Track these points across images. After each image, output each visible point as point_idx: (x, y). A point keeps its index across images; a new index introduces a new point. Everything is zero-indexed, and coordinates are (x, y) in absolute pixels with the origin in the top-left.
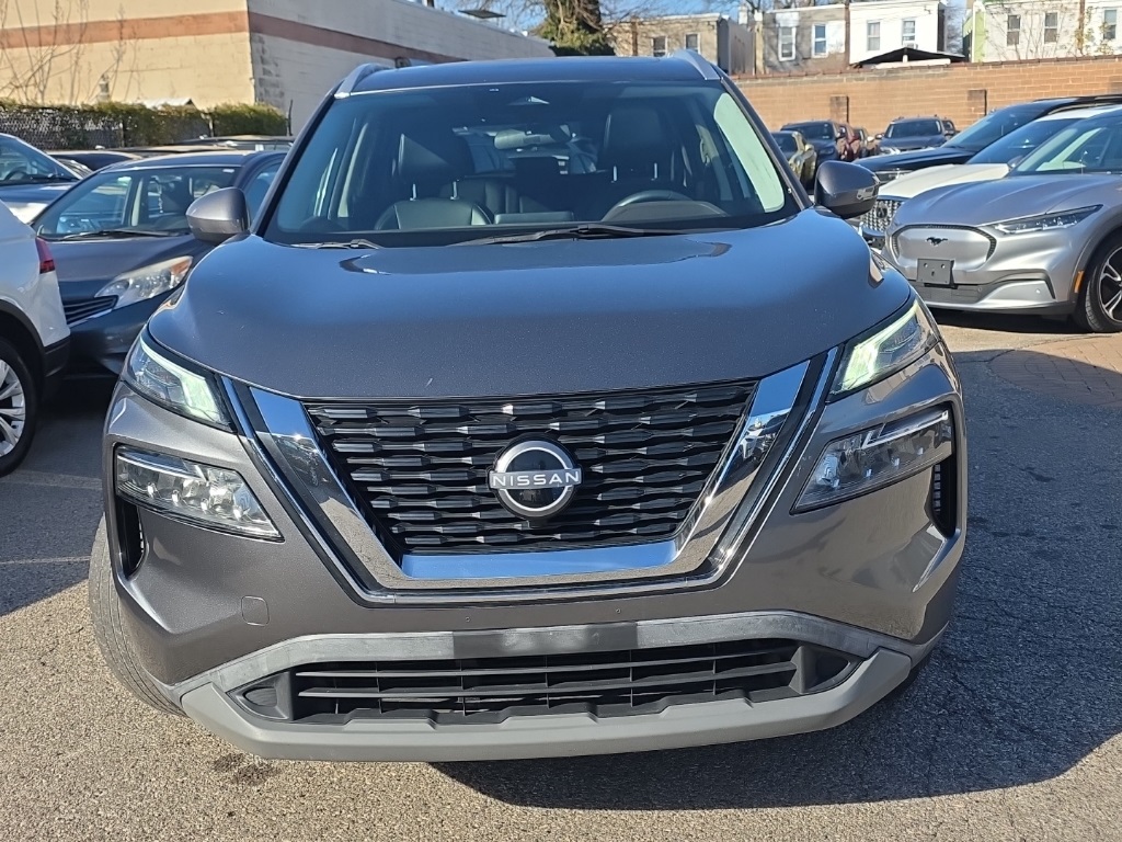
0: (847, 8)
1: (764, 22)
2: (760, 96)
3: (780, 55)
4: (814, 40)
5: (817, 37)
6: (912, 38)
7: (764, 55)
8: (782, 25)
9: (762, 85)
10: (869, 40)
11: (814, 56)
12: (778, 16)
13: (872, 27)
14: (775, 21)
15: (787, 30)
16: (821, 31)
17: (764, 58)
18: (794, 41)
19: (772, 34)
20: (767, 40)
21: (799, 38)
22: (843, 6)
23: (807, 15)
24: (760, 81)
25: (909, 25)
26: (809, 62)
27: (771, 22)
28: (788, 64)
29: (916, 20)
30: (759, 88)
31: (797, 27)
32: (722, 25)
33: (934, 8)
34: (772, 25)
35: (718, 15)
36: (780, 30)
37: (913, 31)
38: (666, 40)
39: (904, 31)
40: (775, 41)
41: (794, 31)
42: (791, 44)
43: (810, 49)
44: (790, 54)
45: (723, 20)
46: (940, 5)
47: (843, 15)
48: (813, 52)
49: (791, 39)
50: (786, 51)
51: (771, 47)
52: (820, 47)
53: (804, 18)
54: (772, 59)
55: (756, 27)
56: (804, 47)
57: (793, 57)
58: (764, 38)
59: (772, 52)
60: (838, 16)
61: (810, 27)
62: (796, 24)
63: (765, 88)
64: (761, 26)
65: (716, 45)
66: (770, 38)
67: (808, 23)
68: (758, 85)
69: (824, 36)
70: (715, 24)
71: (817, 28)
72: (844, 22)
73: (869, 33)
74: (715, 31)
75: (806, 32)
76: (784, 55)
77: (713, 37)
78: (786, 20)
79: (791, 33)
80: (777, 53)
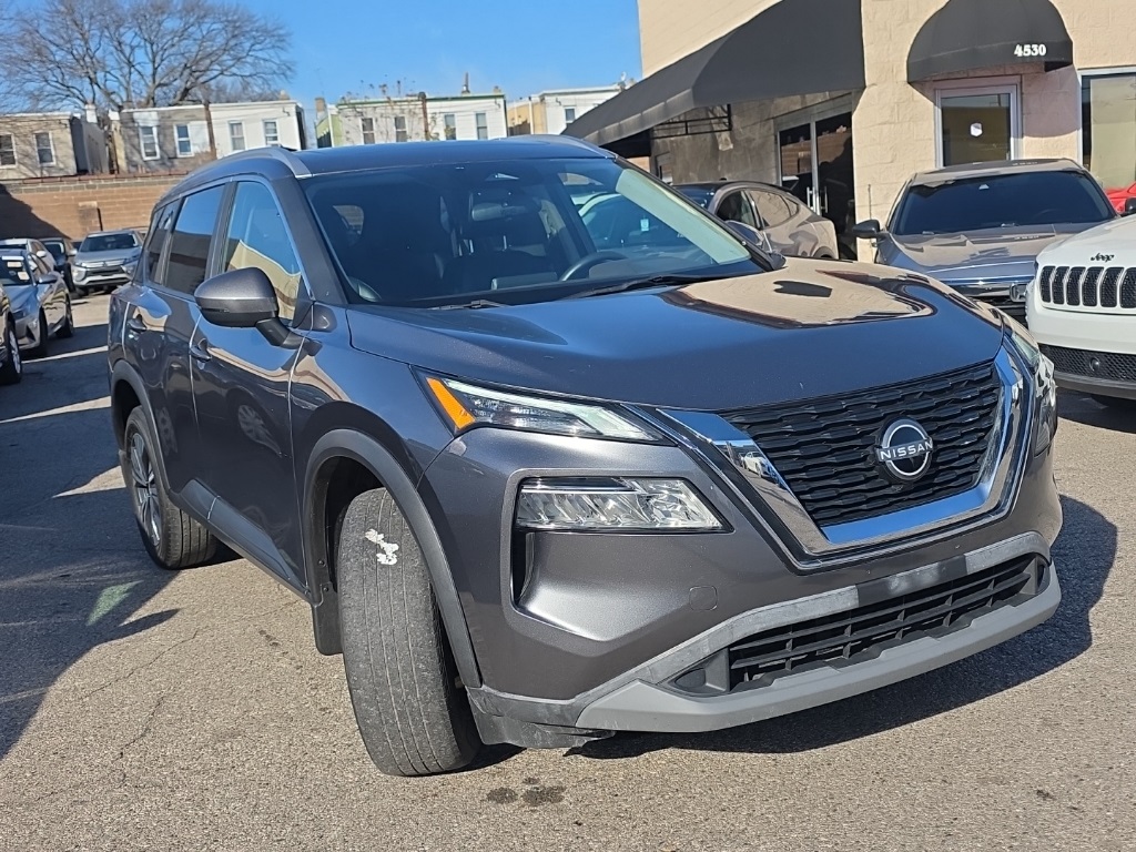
0: (207, 109)
1: (121, 121)
2: (142, 196)
3: (144, 155)
4: (177, 140)
5: (180, 137)
6: (275, 138)
7: (126, 154)
8: (141, 125)
9: (142, 184)
10: (234, 140)
11: (179, 156)
12: (136, 115)
13: (235, 127)
14: (133, 121)
15: (148, 130)
16: (183, 131)
17: (127, 158)
18: (156, 141)
19: (132, 133)
20: (127, 139)
21: (161, 137)
22: (202, 106)
23: (167, 115)
24: (139, 180)
25: (271, 126)
26: (176, 162)
27: (128, 122)
28: (153, 163)
29: (277, 121)
30: (139, 188)
31: (158, 126)
32: (76, 125)
33: (293, 110)
34: (131, 125)
35: (69, 113)
36: (140, 130)
37: (275, 131)
38: (13, 138)
39: (267, 131)
40: (136, 140)
41: (155, 130)
42: (154, 143)
43: (175, 148)
44: (154, 154)
45: (74, 118)
46: (297, 107)
47: (204, 115)
48: (178, 151)
49: (153, 138)
50: (149, 151)
51: (134, 146)
52: (185, 146)
53: (163, 117)
54: (136, 158)
55: (113, 126)
56: (168, 147)
57: (158, 157)
58: (123, 138)
59: (134, 151)
60: (198, 116)
61: (172, 127)
62: (156, 123)
63: (146, 187)
64: (119, 125)
65: (71, 144)
66: (130, 137)
67: (168, 123)
68: (137, 184)
69: (187, 136)
70: (67, 122)
71: (179, 128)
72: (205, 122)
73: (232, 133)
74: (69, 130)
75: (168, 132)
76: (148, 155)
77: (67, 136)
78: (145, 120)
79: (152, 133)
80: (140, 152)
